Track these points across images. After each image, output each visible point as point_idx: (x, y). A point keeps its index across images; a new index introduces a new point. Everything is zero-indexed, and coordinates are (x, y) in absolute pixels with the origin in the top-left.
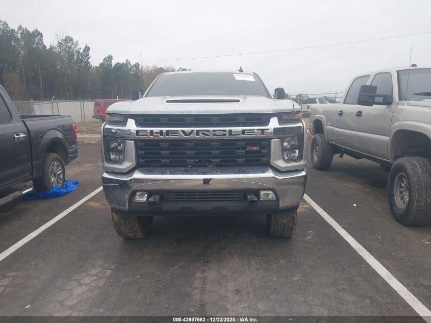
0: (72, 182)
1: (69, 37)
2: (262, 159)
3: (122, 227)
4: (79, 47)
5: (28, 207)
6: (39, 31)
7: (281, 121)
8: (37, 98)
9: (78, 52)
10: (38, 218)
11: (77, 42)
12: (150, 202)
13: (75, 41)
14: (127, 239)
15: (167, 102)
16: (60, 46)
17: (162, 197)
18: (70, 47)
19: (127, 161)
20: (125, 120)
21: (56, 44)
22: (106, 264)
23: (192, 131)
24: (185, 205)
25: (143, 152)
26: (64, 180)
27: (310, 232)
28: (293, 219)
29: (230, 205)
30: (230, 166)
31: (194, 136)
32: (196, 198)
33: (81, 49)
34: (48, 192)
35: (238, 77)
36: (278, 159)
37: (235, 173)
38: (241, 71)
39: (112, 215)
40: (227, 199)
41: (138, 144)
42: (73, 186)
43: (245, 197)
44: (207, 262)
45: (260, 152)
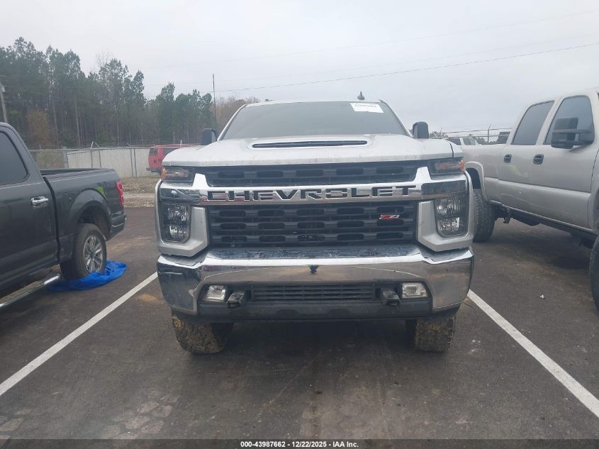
0: (117, 264)
1: (115, 61)
2: (404, 233)
3: (188, 337)
4: (129, 74)
5: (53, 303)
6: (74, 53)
7: (433, 173)
8: (72, 145)
9: (127, 80)
10: (66, 320)
11: (126, 67)
12: (229, 304)
13: (123, 67)
14: (196, 355)
15: (254, 146)
16: (104, 74)
17: (248, 295)
18: (117, 75)
19: (195, 238)
20: (190, 175)
21: (97, 70)
22: (165, 395)
23: (295, 191)
24: (284, 305)
25: (219, 224)
26: (105, 263)
27: (474, 341)
28: (451, 324)
29: (355, 307)
30: (353, 244)
31: (296, 199)
32: (301, 295)
33: (131, 76)
34: (81, 280)
35: (358, 108)
36: (430, 233)
37: (362, 256)
38: (361, 98)
39: (173, 319)
40: (350, 297)
41: (211, 212)
42: (118, 270)
43: (378, 294)
44: (319, 393)
45: (402, 222)
